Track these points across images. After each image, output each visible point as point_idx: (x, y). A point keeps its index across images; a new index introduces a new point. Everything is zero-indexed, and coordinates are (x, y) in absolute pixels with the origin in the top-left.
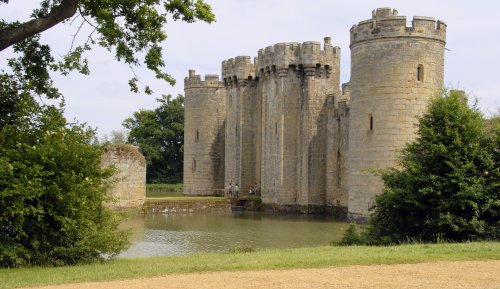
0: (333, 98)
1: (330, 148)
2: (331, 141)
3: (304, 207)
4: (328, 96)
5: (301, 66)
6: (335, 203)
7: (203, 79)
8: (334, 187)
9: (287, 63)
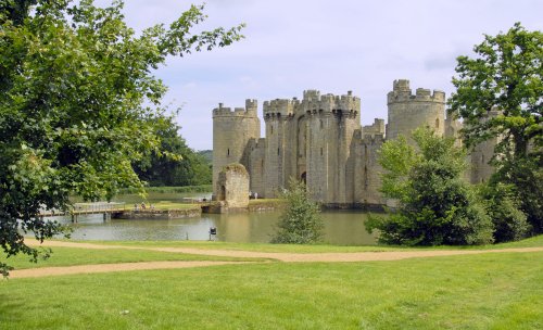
0: (360, 133)
1: (358, 165)
2: (358, 160)
3: (343, 204)
4: (355, 131)
5: (340, 111)
6: (362, 201)
7: (233, 110)
8: (361, 191)
9: (331, 109)
